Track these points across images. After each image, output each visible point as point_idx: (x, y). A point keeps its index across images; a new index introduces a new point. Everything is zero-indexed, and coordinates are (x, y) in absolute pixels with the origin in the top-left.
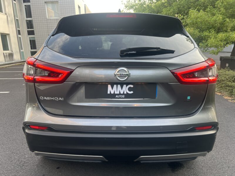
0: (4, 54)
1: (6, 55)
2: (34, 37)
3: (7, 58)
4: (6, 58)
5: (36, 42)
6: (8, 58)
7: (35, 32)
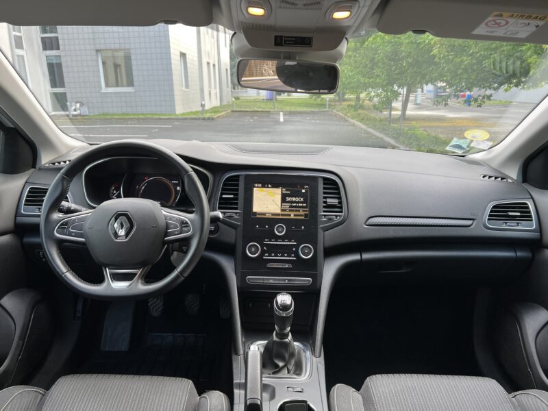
2: (60, 56)
5: (64, 70)
7: (61, 42)
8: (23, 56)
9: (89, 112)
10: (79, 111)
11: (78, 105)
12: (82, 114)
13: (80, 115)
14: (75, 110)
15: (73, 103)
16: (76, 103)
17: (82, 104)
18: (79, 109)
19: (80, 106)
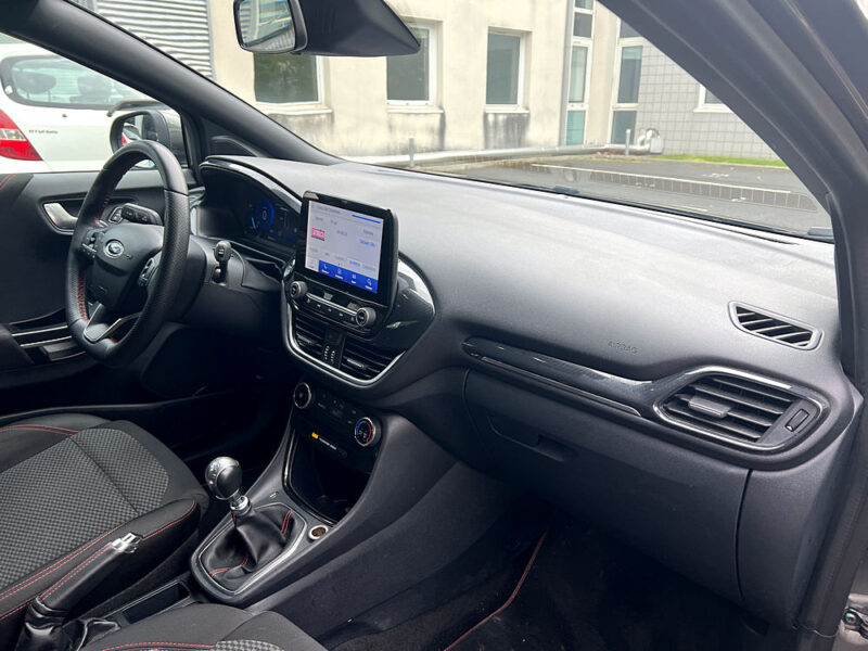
0: (486, 116)
1: (496, 123)
3: (495, 133)
4: (491, 135)
6: (502, 135)
8: (586, 49)
9: (663, 149)
10: (646, 147)
11: (650, 133)
12: (652, 151)
13: (647, 153)
14: (642, 143)
15: (644, 131)
16: (648, 130)
17: (656, 133)
18: (649, 142)
19: (653, 136)
